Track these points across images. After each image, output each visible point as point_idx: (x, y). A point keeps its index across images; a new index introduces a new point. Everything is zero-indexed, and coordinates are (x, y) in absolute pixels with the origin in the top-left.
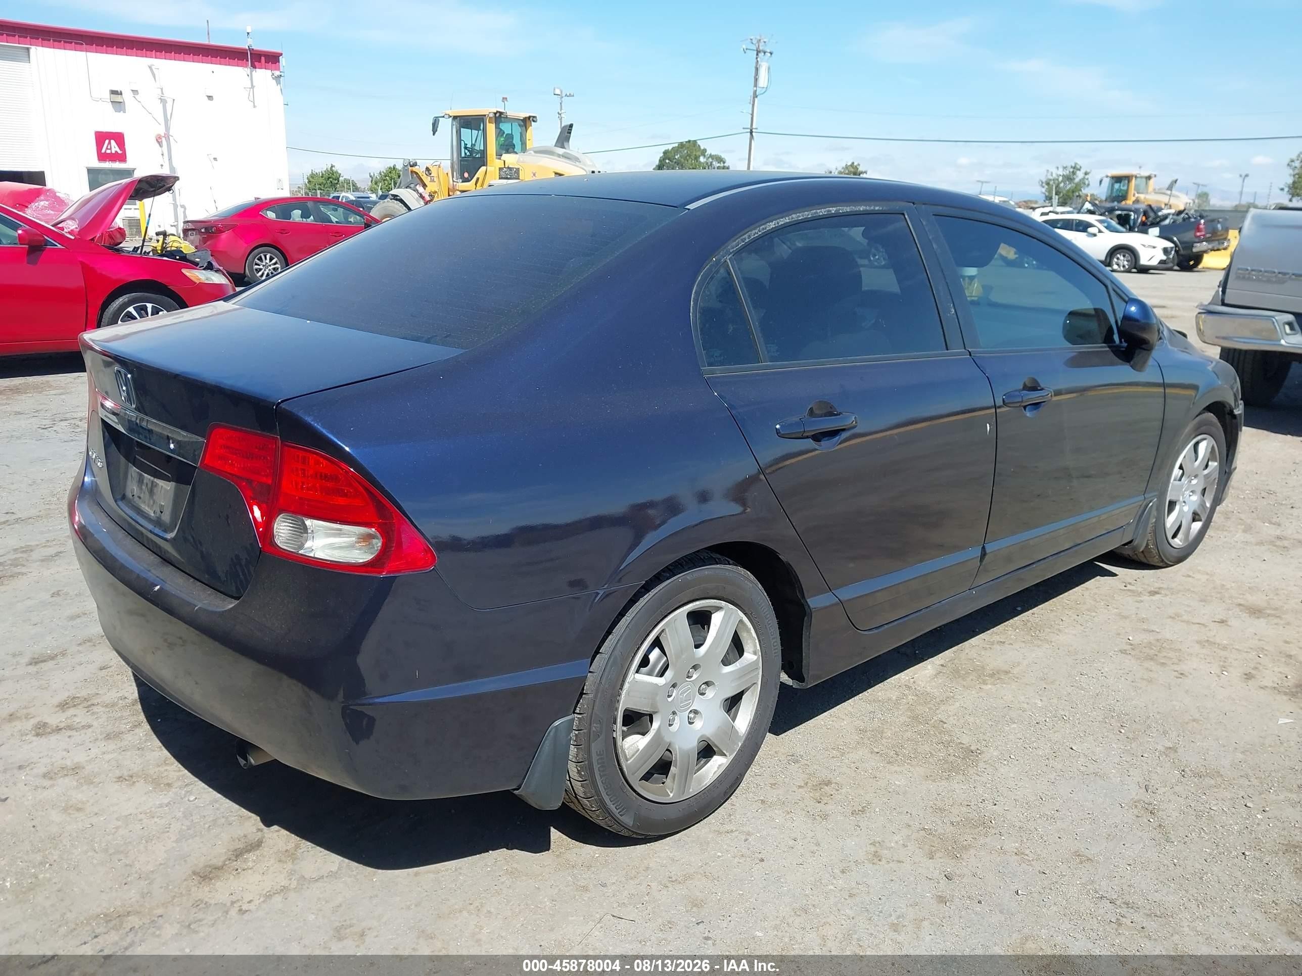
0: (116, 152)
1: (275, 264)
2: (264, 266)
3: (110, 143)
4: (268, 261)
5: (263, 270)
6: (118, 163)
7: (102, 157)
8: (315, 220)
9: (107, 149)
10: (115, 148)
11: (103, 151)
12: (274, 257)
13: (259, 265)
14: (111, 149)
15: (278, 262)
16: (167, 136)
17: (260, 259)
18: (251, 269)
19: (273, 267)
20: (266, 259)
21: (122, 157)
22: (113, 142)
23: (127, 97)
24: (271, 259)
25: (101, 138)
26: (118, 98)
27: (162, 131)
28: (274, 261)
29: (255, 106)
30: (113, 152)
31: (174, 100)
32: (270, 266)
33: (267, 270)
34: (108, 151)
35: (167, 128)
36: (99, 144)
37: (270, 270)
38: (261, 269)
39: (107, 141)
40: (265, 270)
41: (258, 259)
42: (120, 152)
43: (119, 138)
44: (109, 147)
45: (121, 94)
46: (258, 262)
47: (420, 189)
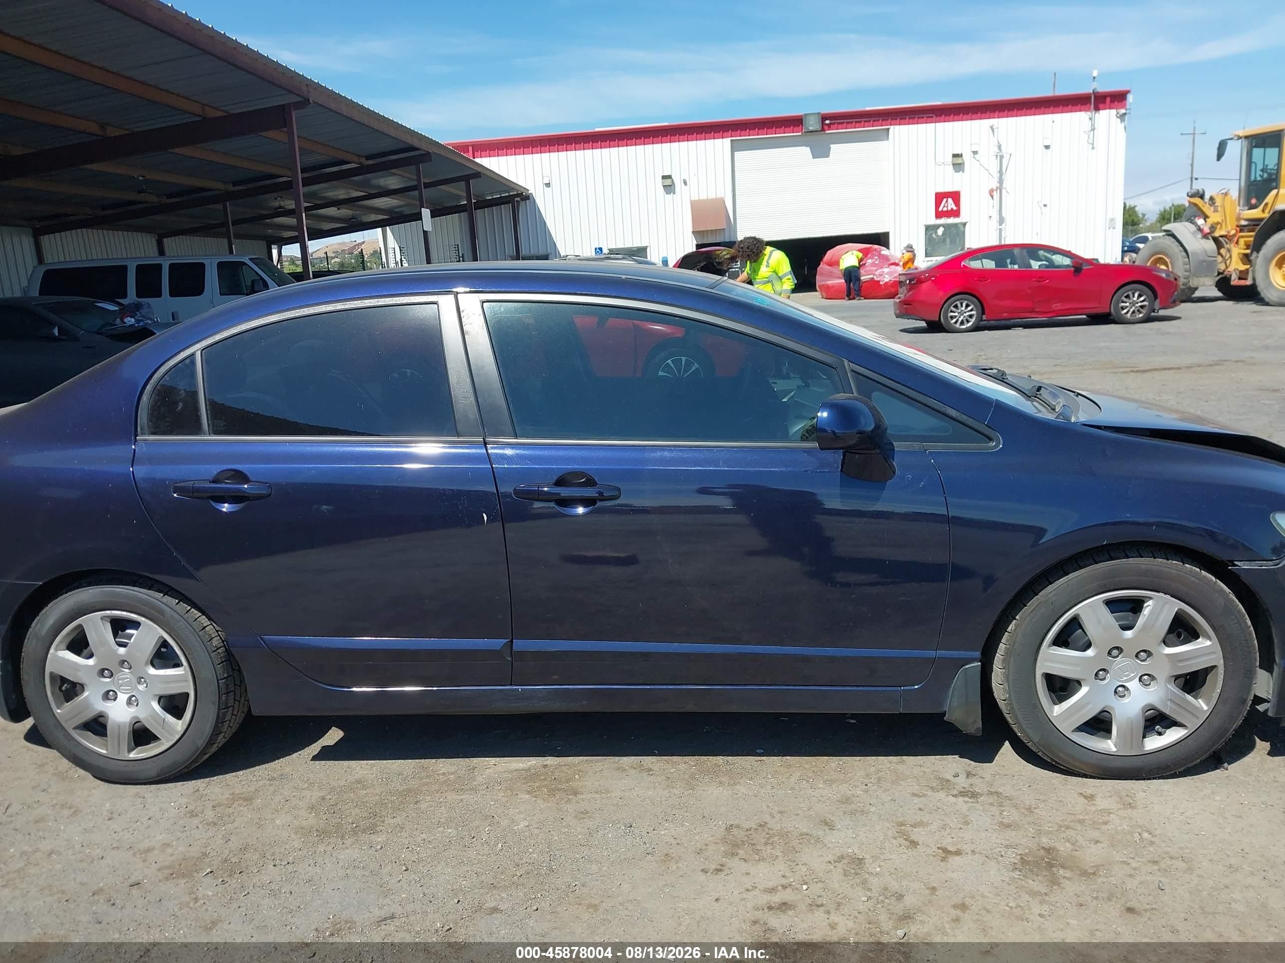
0: (952, 209)
1: (972, 310)
2: (959, 313)
3: (947, 201)
4: (963, 309)
5: (957, 318)
6: (952, 218)
7: (939, 215)
8: (1019, 267)
9: (944, 206)
10: (950, 205)
11: (940, 209)
12: (970, 303)
13: (954, 312)
14: (947, 207)
15: (974, 309)
16: (1000, 189)
17: (956, 306)
18: (946, 317)
19: (968, 314)
20: (962, 306)
21: (956, 213)
22: (950, 200)
23: (967, 158)
24: (967, 306)
25: (940, 197)
26: (959, 161)
27: (995, 184)
28: (970, 308)
29: (1093, 148)
30: (949, 209)
31: (1011, 155)
32: (965, 313)
33: (962, 317)
34: (945, 209)
35: (1001, 181)
36: (938, 203)
37: (965, 317)
38: (956, 316)
39: (945, 200)
40: (960, 317)
41: (954, 307)
42: (955, 208)
43: (955, 196)
44: (946, 205)
45: (961, 155)
46: (954, 309)
47: (1200, 222)
